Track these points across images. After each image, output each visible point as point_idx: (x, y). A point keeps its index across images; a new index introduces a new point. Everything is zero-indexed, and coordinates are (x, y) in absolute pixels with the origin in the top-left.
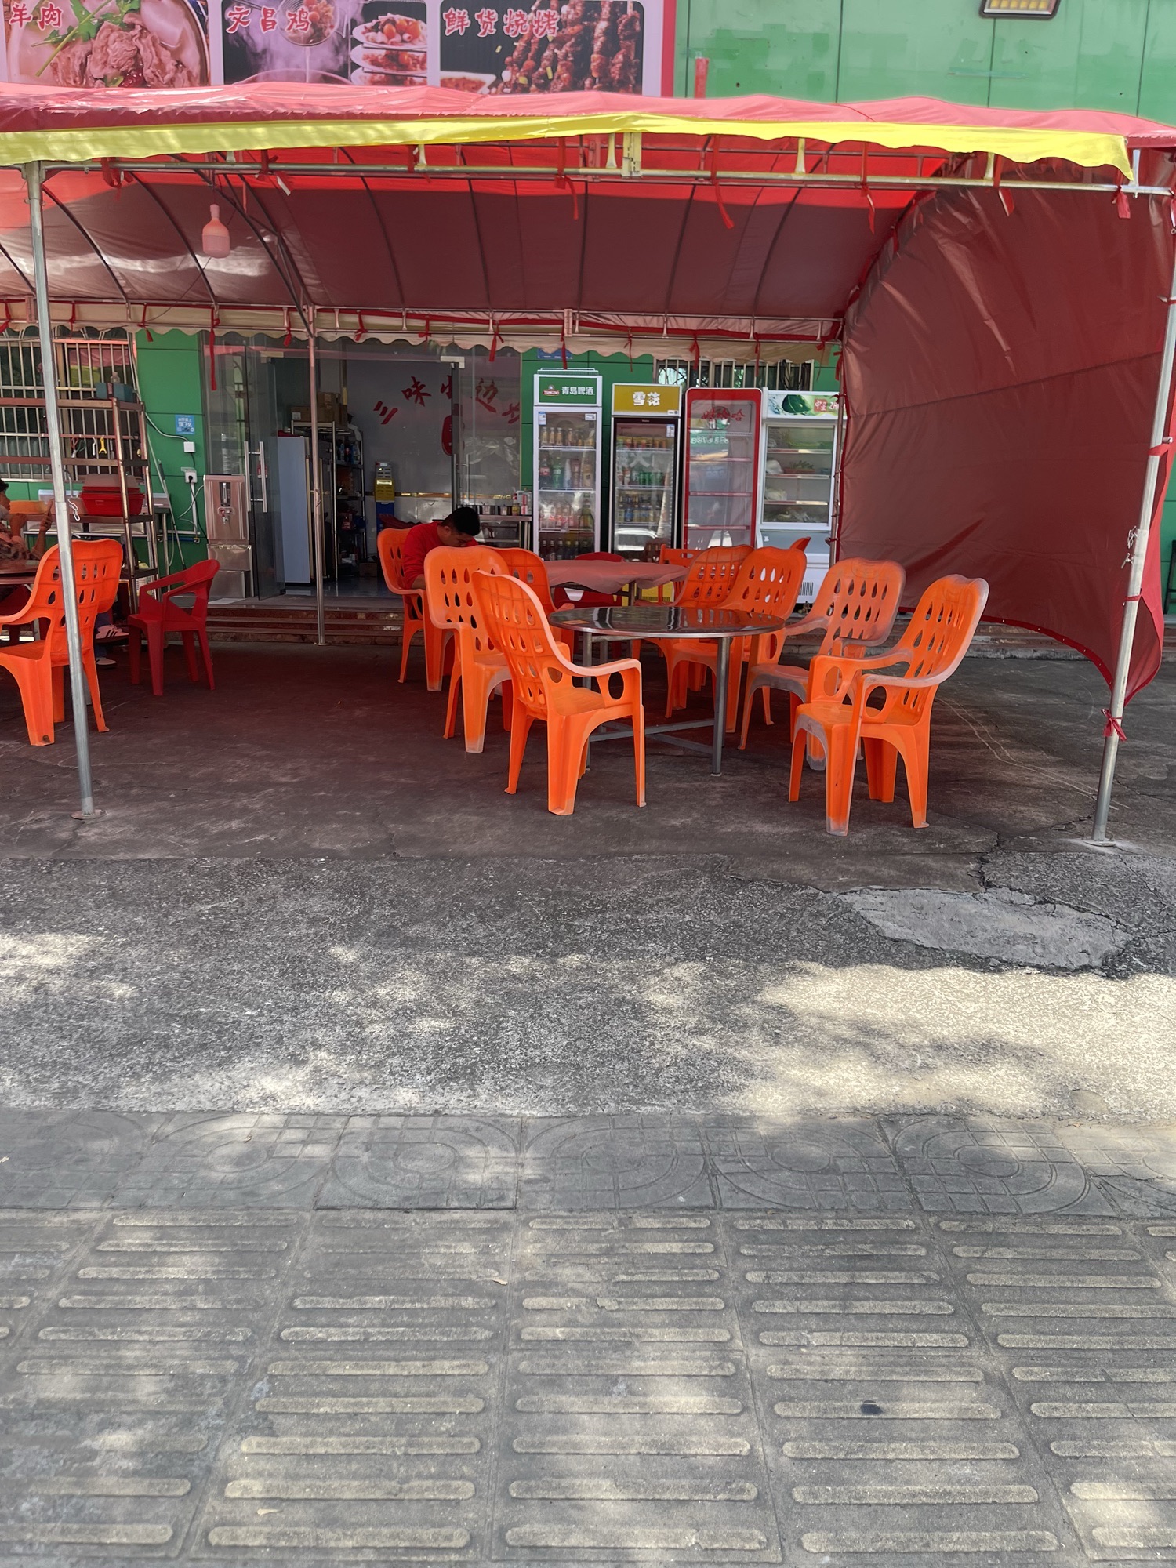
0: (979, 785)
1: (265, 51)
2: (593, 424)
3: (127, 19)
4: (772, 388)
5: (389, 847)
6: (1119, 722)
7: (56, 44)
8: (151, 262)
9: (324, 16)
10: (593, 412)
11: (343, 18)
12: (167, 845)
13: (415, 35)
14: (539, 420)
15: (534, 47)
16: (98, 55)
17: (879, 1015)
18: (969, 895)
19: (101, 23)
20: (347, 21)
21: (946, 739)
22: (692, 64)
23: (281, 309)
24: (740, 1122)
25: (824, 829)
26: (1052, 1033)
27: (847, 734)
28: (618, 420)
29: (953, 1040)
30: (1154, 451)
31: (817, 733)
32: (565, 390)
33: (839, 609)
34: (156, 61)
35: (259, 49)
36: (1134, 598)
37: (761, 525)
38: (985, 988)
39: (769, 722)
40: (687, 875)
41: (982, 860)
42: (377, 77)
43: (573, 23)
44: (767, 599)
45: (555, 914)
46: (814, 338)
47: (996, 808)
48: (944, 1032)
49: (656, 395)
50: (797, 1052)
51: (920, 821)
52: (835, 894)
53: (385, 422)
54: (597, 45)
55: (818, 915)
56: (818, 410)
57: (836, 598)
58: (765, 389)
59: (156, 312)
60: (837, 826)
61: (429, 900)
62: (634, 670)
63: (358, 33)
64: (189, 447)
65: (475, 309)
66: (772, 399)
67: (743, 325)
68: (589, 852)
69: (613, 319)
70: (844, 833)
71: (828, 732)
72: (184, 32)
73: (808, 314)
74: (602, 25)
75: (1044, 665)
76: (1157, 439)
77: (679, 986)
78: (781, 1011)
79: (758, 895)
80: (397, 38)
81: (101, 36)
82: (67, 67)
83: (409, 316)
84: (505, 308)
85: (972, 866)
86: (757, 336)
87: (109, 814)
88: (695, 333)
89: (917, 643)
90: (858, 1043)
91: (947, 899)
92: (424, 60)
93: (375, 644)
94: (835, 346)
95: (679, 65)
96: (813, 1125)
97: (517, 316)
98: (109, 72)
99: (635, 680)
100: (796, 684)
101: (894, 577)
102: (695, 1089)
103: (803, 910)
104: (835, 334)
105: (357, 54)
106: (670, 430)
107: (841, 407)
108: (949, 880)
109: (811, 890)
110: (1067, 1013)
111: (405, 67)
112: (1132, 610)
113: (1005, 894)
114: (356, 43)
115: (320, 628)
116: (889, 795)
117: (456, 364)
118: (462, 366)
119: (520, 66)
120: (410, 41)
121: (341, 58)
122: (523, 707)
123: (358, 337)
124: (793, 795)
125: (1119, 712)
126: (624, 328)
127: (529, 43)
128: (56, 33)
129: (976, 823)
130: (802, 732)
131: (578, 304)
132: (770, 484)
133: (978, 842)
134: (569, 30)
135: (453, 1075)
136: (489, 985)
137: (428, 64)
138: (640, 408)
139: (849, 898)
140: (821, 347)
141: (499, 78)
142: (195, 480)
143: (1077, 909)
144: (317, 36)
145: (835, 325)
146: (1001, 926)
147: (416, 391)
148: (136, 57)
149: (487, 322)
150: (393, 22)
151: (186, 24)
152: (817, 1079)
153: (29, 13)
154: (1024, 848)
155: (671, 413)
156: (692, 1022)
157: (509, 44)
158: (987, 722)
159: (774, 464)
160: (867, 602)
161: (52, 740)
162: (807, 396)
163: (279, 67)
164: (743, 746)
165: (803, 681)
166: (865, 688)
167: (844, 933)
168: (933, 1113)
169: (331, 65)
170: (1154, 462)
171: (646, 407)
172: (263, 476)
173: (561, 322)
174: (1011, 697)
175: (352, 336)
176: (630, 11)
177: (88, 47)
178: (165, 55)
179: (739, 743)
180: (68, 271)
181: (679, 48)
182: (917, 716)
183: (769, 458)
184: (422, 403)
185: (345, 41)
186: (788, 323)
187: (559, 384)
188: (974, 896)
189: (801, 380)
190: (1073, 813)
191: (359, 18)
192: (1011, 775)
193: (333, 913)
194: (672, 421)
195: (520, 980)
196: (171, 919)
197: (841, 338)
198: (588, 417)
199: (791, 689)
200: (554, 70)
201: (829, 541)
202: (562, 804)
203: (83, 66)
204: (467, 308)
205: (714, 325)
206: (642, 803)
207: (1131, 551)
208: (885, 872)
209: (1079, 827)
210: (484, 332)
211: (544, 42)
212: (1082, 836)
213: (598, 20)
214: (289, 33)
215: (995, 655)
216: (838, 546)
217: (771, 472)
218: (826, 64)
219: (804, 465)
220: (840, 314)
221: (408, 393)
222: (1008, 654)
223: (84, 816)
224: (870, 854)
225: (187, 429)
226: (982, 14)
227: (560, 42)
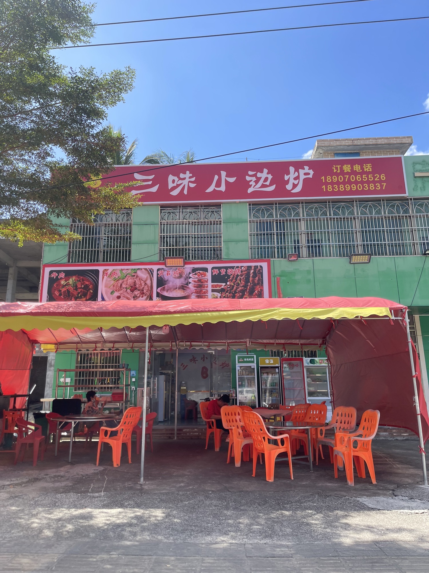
0: (391, 474)
1: (167, 280)
2: (254, 369)
3: (133, 274)
4: (306, 357)
5: (227, 489)
6: (423, 449)
7: (115, 280)
8: (138, 333)
9: (182, 272)
10: (254, 365)
11: (187, 272)
12: (167, 489)
13: (205, 275)
14: (238, 368)
15: (235, 277)
16: (125, 283)
17: (371, 524)
18: (391, 498)
19: (127, 275)
20: (188, 273)
21: (379, 462)
22: (276, 278)
23: (169, 342)
24: (340, 544)
25: (347, 484)
26: (416, 526)
27: (349, 454)
28: (261, 368)
29: (391, 528)
30: (414, 377)
31: (340, 455)
32: (245, 360)
33: (339, 422)
34: (140, 283)
35: (166, 280)
36: (419, 414)
37: (308, 398)
38: (398, 518)
39: (323, 458)
40: (312, 495)
41: (393, 490)
42: (195, 285)
43: (245, 271)
44: (317, 419)
45: (279, 504)
46: (318, 344)
47: (396, 479)
48: (389, 527)
49: (272, 360)
50: (351, 532)
51: (374, 482)
52: (354, 498)
53: (184, 369)
54: (251, 276)
55: (351, 503)
56: (321, 363)
57: (338, 418)
58: (304, 357)
59: (136, 344)
60: (351, 483)
61: (243, 501)
62: (287, 437)
63: (191, 275)
64: (134, 380)
65: (222, 340)
66: (306, 360)
67: (297, 341)
68: (282, 490)
69: (260, 341)
70: (353, 485)
71: (344, 454)
72: (147, 277)
73: (315, 338)
74: (252, 271)
75: (407, 442)
76: (414, 374)
77: (317, 519)
78: (346, 524)
79: (333, 499)
80: (201, 276)
81: (126, 278)
82: (117, 286)
83: (204, 342)
84: (230, 339)
85: (391, 492)
86: (301, 344)
87: (147, 483)
88: (284, 344)
89: (364, 429)
90: (367, 529)
91: (385, 499)
92: (207, 281)
93: (192, 439)
94: (324, 346)
95: (272, 279)
96: (358, 544)
97: (234, 341)
98: (127, 286)
99: (287, 441)
100: (331, 443)
101: (354, 411)
102: (328, 539)
103: (346, 502)
104: (324, 343)
105: (190, 280)
106: (277, 370)
107: (328, 363)
108: (385, 495)
109: (347, 497)
110: (420, 522)
111: (202, 282)
112: (419, 417)
113: (401, 497)
114: (190, 278)
115: (176, 434)
116: (364, 476)
117: (212, 353)
118: (214, 353)
119: (232, 281)
120: (204, 277)
121: (186, 281)
122: (256, 449)
123: (190, 348)
124: (336, 476)
125: (423, 446)
126: (264, 343)
127: (234, 276)
128: (115, 278)
129: (391, 482)
130: (336, 455)
131: (250, 338)
132: (309, 385)
133: (392, 487)
134: (244, 273)
135: (266, 537)
136: (267, 519)
137: (208, 282)
138: (267, 364)
139: (358, 499)
140: (320, 347)
141: (226, 284)
142: (134, 389)
143: (420, 500)
144: (180, 276)
145: (323, 341)
146: (400, 504)
147: (194, 360)
148: (135, 282)
149: (225, 343)
150: (200, 273)
151: (148, 275)
152: (357, 536)
153: (109, 274)
154: (405, 488)
155: (277, 365)
156: (323, 526)
157: (229, 276)
158: (391, 458)
159: (309, 379)
160: (347, 419)
161: (119, 465)
162: (317, 359)
163: (170, 284)
164: (317, 464)
165: (333, 442)
166: (352, 441)
167: (358, 507)
168: (388, 541)
169: (184, 283)
170: (414, 379)
171: (269, 364)
172: (156, 388)
173: (246, 342)
174: (398, 451)
175: (188, 348)
176: (259, 268)
177: (123, 281)
178: (142, 282)
179: (316, 464)
180: (116, 335)
181: (272, 275)
182: (368, 450)
183: (307, 377)
184: (195, 363)
185: (188, 277)
186: (309, 341)
187: (243, 358)
188: (392, 498)
189: (313, 354)
190: (419, 480)
191: (191, 272)
192: (400, 471)
193: (220, 504)
194: (277, 367)
195: (275, 518)
196: (179, 506)
197: (325, 344)
198: (252, 367)
199: (329, 445)
200: (240, 282)
201: (331, 402)
202: (270, 478)
203: (121, 285)
204: (220, 340)
205: (289, 342)
206: (293, 479)
207: (415, 402)
208: (367, 494)
209: (421, 483)
210: (225, 345)
211: (238, 276)
212: (421, 485)
213: (251, 270)
214: (174, 276)
215: (391, 439)
216: (334, 404)
217: (309, 382)
218: (311, 277)
219: (319, 379)
220: (324, 338)
221: (191, 360)
222: (395, 439)
223: (141, 483)
224: (362, 490)
225: (133, 375)
226: (350, 263)
227: (241, 275)
